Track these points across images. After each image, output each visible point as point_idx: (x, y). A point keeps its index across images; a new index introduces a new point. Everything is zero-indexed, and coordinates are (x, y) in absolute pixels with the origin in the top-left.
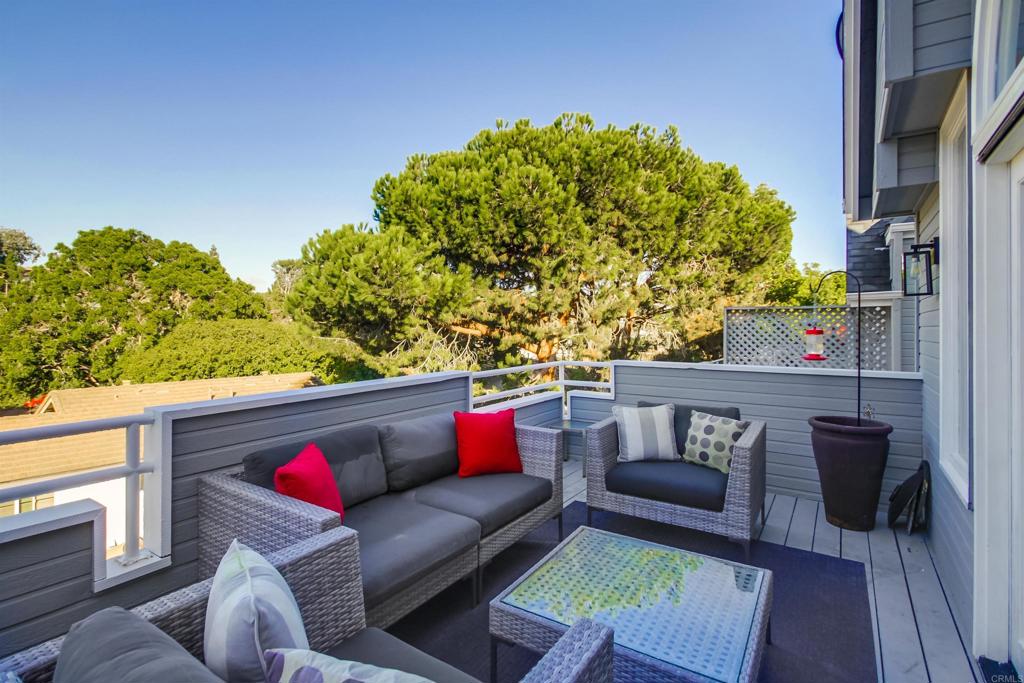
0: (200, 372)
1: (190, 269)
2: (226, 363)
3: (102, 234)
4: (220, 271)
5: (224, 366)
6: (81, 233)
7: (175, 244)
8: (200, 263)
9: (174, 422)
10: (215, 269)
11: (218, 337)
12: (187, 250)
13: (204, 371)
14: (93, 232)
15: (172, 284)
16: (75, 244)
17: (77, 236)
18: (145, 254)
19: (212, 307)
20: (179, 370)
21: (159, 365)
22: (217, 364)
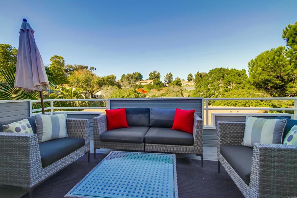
0: (232, 105)
1: (235, 76)
2: (240, 103)
3: (214, 70)
4: (244, 75)
5: (239, 103)
6: (210, 70)
7: (232, 69)
8: (238, 74)
9: (110, 101)
10: (243, 75)
11: (238, 95)
12: (235, 71)
13: (233, 104)
14: (212, 70)
15: (229, 80)
16: (208, 73)
17: (209, 71)
18: (223, 73)
19: (241, 86)
20: (227, 104)
21: (222, 102)
22: (237, 103)
